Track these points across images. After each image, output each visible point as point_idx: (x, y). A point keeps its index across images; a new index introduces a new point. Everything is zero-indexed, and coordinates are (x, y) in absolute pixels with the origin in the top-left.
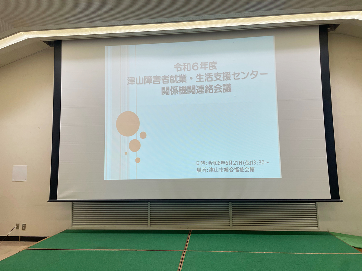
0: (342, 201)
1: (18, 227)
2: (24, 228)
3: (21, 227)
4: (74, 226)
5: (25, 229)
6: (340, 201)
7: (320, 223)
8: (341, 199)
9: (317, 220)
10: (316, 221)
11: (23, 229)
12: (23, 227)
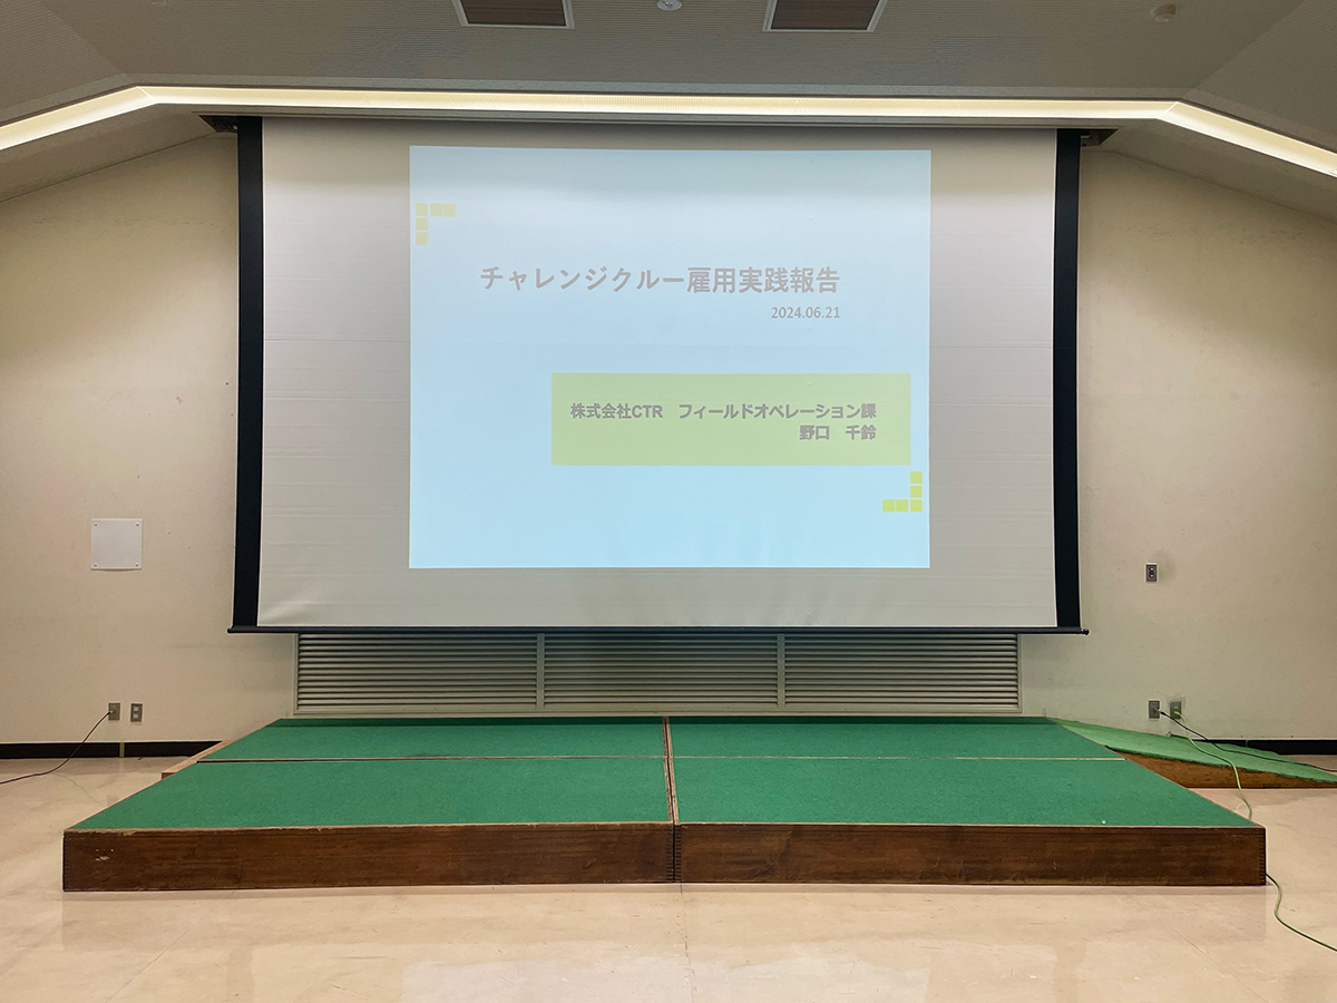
0: (1086, 632)
1: (114, 713)
2: (136, 716)
3: (125, 712)
4: (303, 709)
5: (139, 720)
6: (1081, 633)
7: (1026, 693)
8: (1083, 628)
9: (1016, 686)
10: (1014, 689)
11: (133, 720)
12: (133, 712)
